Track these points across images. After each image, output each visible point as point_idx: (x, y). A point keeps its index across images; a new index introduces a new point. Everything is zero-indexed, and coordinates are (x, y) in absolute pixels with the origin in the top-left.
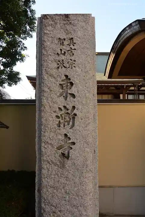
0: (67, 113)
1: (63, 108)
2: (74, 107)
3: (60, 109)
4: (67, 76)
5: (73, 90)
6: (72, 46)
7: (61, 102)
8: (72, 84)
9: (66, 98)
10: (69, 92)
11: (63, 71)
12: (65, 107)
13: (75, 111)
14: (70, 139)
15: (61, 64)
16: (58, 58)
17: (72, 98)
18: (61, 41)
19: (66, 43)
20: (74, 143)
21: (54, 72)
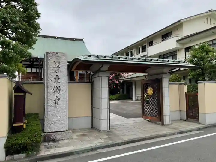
0: (58, 89)
1: (56, 87)
2: (60, 87)
3: (55, 87)
4: (57, 76)
5: (59, 81)
6: (59, 65)
7: (55, 85)
8: (59, 78)
9: (57, 83)
10: (58, 81)
11: (56, 74)
12: (56, 86)
13: (60, 88)
14: (58, 97)
15: (55, 71)
16: (54, 69)
17: (59, 84)
18: (55, 63)
19: (57, 63)
20: (60, 99)
21: (52, 74)
